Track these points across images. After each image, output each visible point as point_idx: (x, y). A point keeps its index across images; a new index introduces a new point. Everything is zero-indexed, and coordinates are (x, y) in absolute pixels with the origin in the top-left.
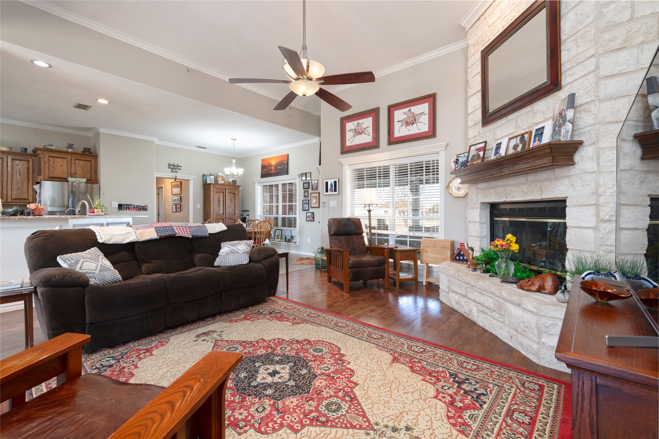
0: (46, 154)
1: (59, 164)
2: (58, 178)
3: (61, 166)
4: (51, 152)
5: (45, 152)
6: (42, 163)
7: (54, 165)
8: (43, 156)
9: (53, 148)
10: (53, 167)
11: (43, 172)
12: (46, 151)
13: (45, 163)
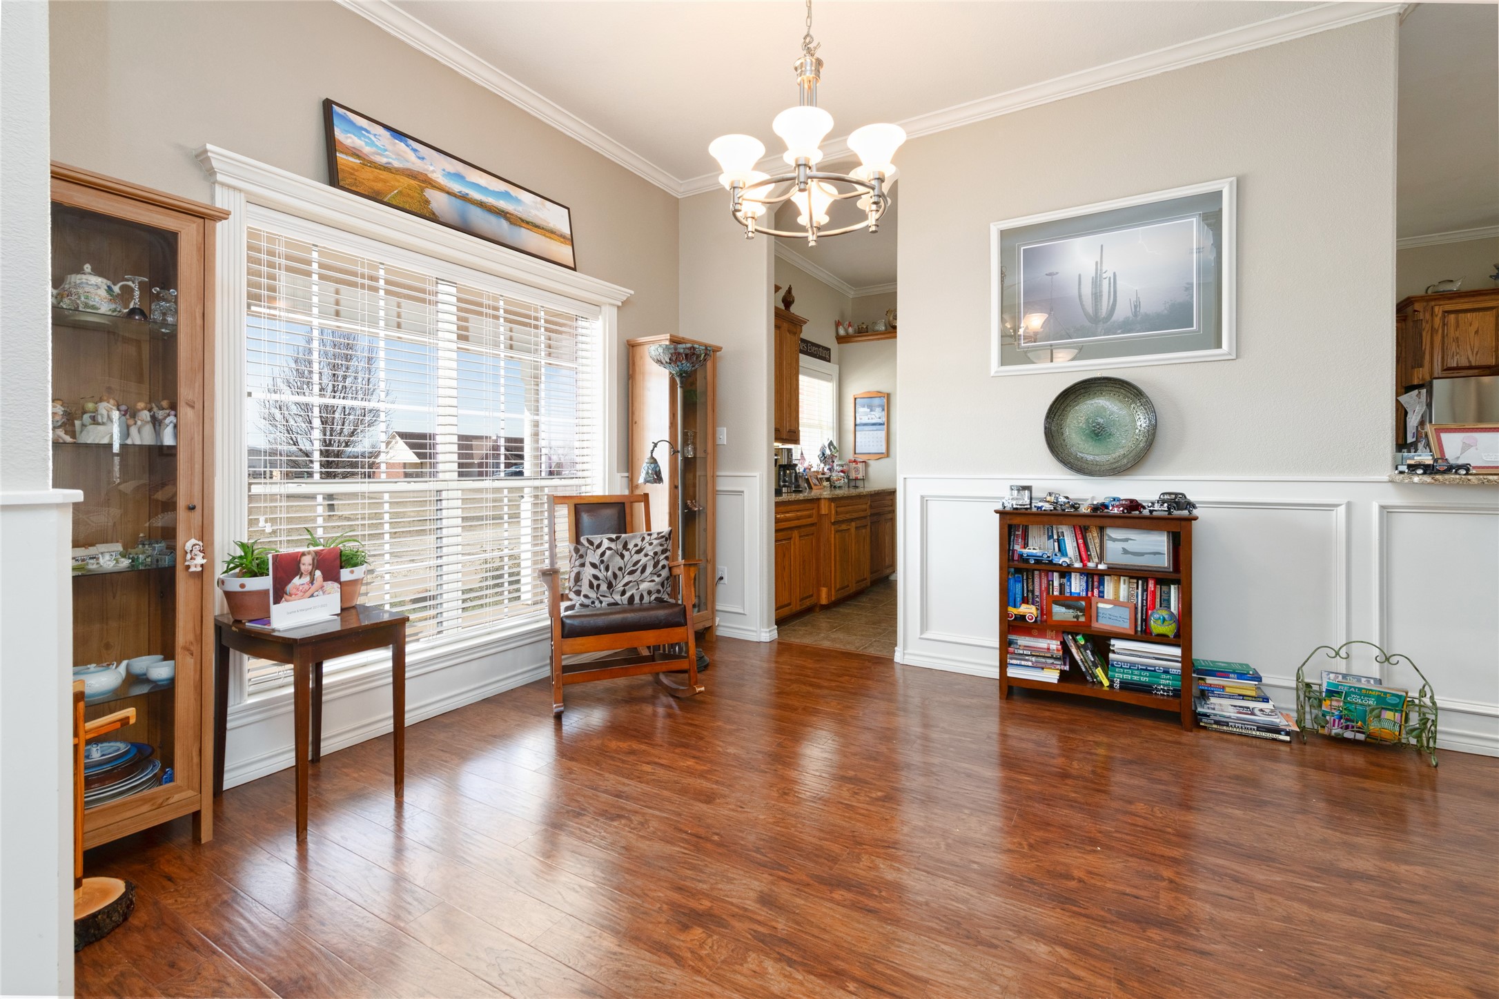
0: (1436, 309)
1: (1473, 329)
2: (1470, 368)
3: (1477, 332)
4: (1450, 298)
5: (1433, 303)
6: (1424, 334)
7: (1457, 334)
8: (1428, 316)
9: (1455, 287)
10: (1457, 340)
11: (1427, 357)
12: (1435, 299)
13: (1433, 331)
